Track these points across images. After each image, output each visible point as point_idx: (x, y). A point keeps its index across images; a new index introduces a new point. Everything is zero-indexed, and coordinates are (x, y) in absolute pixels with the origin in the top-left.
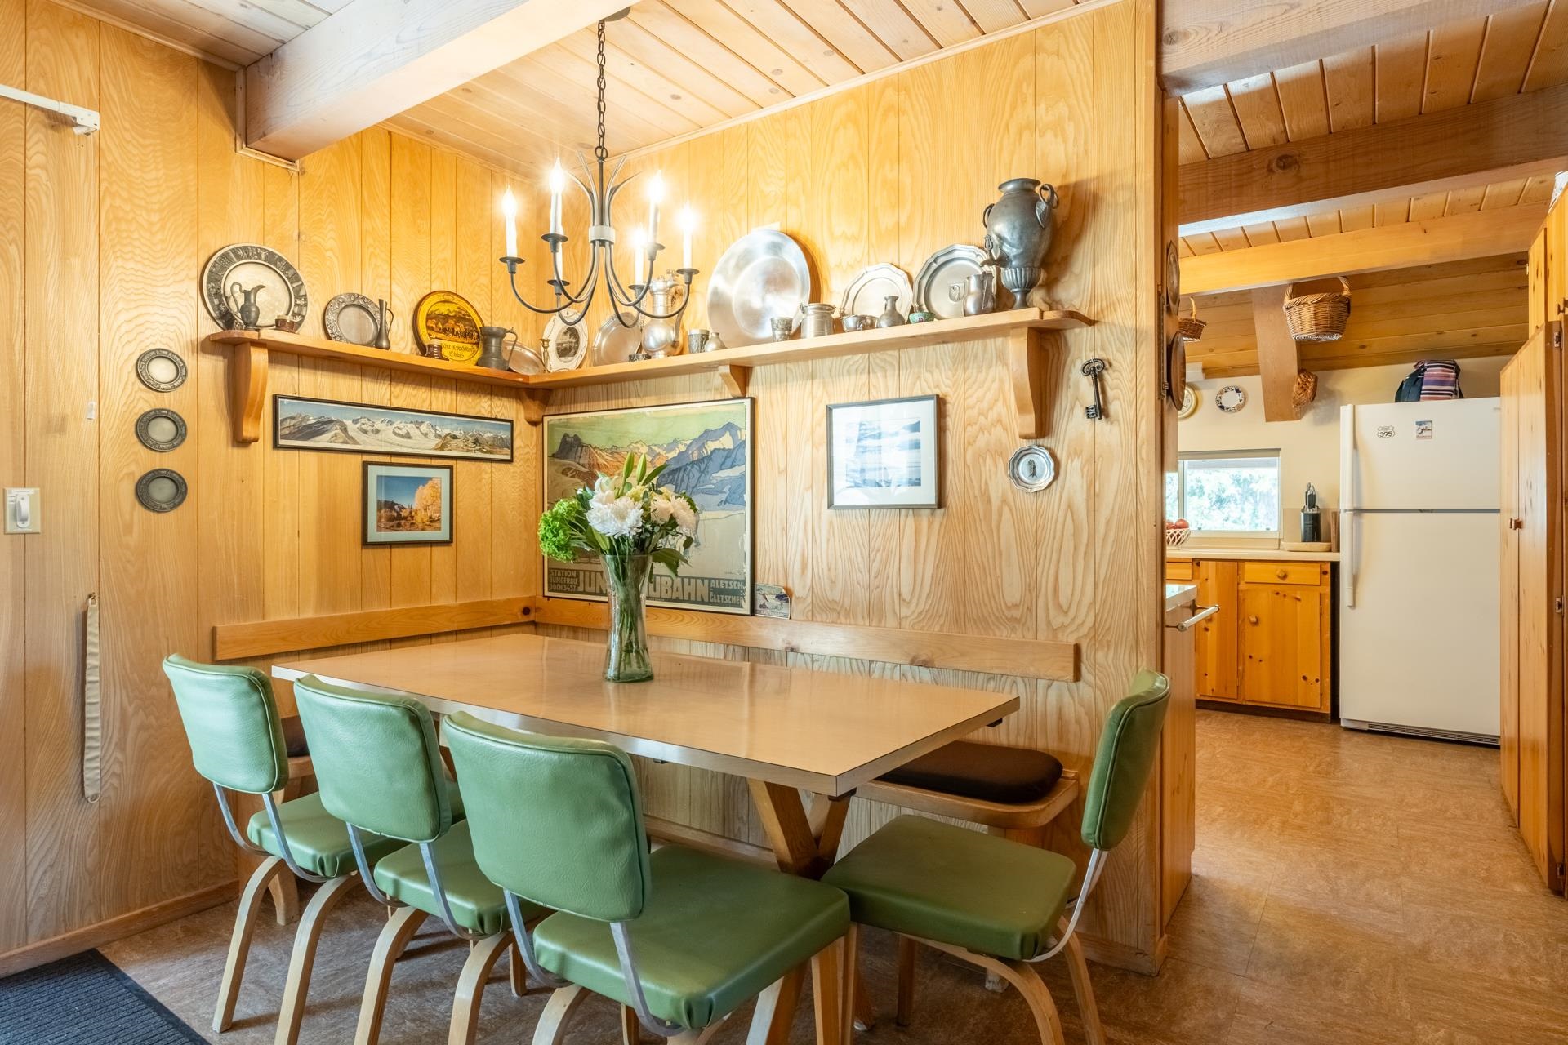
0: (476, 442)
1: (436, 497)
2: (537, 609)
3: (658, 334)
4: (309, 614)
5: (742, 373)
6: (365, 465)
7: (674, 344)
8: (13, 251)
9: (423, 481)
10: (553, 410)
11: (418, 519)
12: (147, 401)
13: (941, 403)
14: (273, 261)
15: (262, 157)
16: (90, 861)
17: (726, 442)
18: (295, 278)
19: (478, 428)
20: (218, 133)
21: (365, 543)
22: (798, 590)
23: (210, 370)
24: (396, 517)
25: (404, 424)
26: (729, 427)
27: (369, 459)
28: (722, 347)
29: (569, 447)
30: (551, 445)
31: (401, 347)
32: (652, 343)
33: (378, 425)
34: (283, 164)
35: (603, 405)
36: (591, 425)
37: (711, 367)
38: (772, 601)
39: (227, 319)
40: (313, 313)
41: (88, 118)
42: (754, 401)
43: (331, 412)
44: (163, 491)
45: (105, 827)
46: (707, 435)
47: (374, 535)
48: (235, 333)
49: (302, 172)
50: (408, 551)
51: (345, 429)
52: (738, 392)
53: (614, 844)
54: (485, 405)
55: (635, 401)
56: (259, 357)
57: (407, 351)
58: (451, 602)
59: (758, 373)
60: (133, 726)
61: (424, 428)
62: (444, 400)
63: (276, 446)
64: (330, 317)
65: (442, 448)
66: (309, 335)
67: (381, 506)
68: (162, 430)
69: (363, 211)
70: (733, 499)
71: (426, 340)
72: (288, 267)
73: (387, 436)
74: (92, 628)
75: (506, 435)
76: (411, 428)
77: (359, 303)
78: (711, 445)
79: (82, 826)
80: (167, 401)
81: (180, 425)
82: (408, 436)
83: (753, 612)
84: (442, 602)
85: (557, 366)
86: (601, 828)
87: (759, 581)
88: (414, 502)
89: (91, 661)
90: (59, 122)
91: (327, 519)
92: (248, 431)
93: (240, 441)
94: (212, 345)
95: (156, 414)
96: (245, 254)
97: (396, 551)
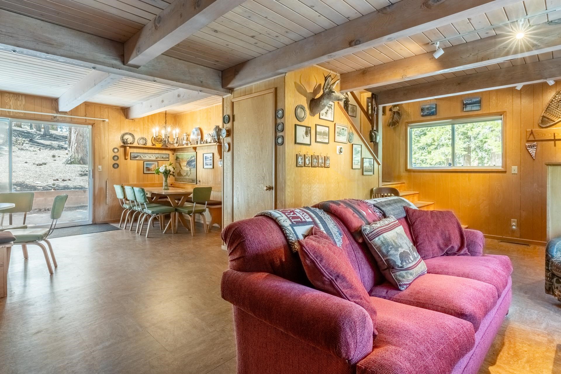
0: (162, 158)
1: (155, 166)
2: (174, 184)
3: (184, 142)
4: (136, 183)
5: (195, 148)
6: (144, 162)
7: (187, 144)
8: (99, 137)
9: (153, 164)
10: (175, 152)
11: (152, 170)
12: (114, 154)
13: (213, 154)
14: (130, 134)
15: (129, 120)
16: (107, 212)
17: (193, 158)
18: (133, 136)
19: (162, 156)
20: (123, 118)
21: (144, 173)
22: (201, 181)
23: (122, 150)
24: (148, 169)
25: (150, 155)
26: (194, 156)
27: (144, 161)
28: (191, 145)
29: (177, 158)
30: (175, 158)
31: (149, 144)
32: (184, 144)
33: (146, 156)
34: (132, 120)
35: (181, 152)
36: (180, 154)
37: (191, 147)
38: (198, 182)
39: (124, 143)
40: (136, 140)
41: (107, 120)
42: (196, 152)
43: (139, 154)
44: (116, 166)
45: (109, 208)
46: (192, 157)
47: (145, 172)
48: (125, 145)
49: (135, 121)
50: (151, 174)
51: (141, 157)
52: (195, 151)
53: (143, 196)
54: (164, 152)
55: (185, 152)
56: (128, 148)
57: (150, 145)
58: (158, 182)
59: (197, 148)
60: (112, 196)
61: (153, 156)
62: (157, 151)
63: (131, 159)
64: (139, 141)
65: (156, 159)
66: (136, 144)
67: (146, 168)
68: (116, 158)
69: (144, 125)
70: (194, 167)
71: (154, 143)
72: (132, 135)
73: (147, 158)
74: (107, 183)
75: (168, 156)
76: (151, 156)
77: (143, 138)
78: (192, 159)
79: (106, 208)
80: (117, 154)
81: (118, 157)
82: (151, 157)
83: (196, 184)
84: (156, 182)
85: (176, 146)
86: (142, 194)
87: (197, 179)
88: (152, 167)
89: (107, 187)
90: (104, 121)
91: (138, 170)
92: (127, 158)
93: (126, 159)
94: (122, 146)
95: (115, 156)
96: (126, 134)
97: (149, 174)
